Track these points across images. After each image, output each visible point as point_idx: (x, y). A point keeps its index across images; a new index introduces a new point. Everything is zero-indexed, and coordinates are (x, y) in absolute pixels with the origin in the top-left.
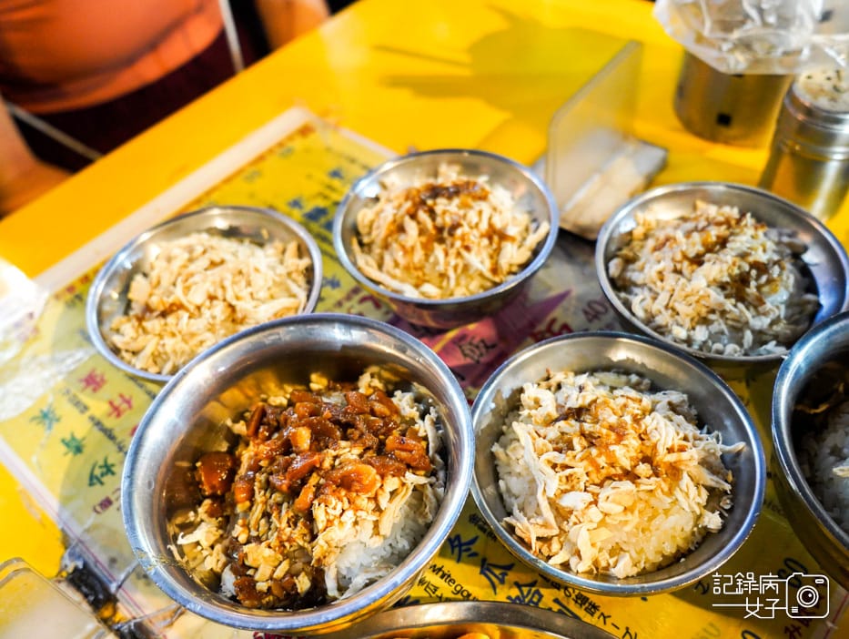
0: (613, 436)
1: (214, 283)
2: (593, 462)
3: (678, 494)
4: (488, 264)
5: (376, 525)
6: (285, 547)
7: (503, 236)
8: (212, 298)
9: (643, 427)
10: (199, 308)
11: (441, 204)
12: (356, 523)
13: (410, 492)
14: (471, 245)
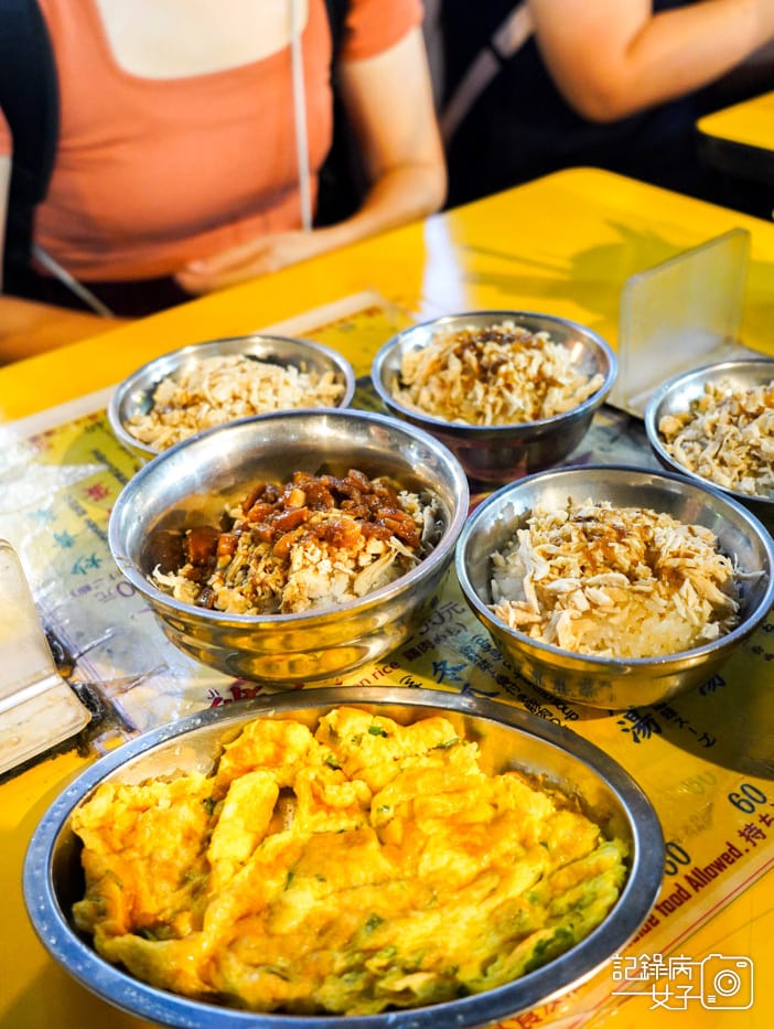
0: (615, 534)
1: (241, 384)
2: (589, 556)
3: (676, 598)
4: (530, 409)
5: (352, 581)
6: (256, 593)
7: (552, 383)
8: (235, 398)
9: (651, 534)
10: (220, 405)
11: (490, 346)
12: (331, 575)
13: (392, 560)
14: (514, 385)
